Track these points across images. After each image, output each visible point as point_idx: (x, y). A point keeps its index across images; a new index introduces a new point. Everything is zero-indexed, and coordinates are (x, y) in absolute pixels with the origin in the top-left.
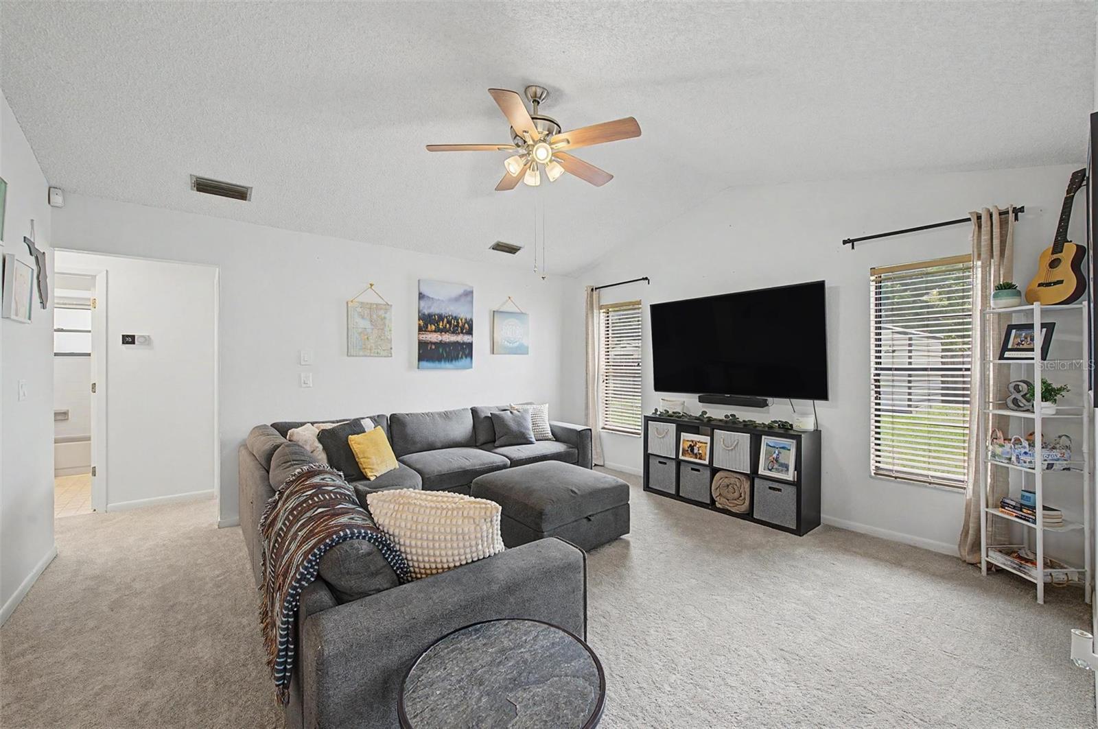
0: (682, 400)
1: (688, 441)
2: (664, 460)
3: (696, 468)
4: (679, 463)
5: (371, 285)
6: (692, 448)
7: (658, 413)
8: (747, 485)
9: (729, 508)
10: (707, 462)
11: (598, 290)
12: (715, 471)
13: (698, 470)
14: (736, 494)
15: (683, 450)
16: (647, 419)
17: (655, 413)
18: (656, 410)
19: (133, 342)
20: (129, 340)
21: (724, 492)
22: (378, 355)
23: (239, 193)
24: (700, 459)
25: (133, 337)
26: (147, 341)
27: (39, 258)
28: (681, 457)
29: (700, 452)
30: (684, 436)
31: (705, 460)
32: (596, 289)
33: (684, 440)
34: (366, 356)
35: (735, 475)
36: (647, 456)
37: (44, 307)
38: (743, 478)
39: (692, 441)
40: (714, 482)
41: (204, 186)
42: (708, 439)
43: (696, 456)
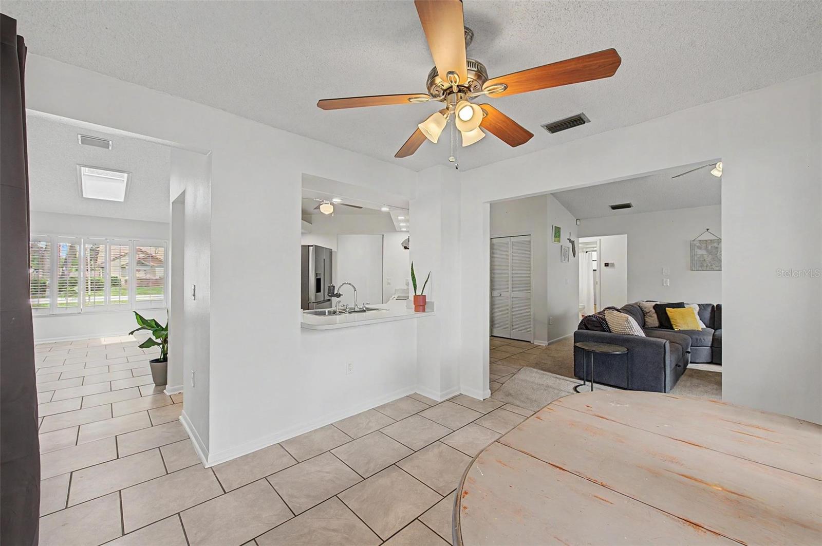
5: (708, 230)
19: (608, 266)
20: (607, 265)
22: (713, 270)
23: (628, 206)
25: (608, 264)
26: (613, 265)
27: (573, 243)
34: (703, 270)
37: (574, 257)
41: (614, 208)
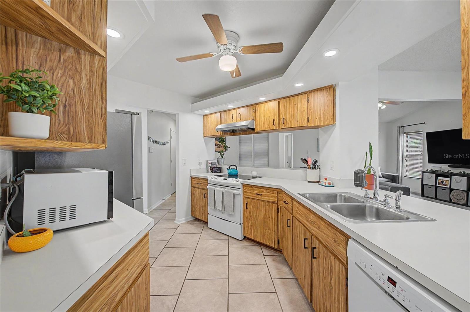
0: (441, 166)
1: (441, 180)
2: (430, 186)
3: (444, 189)
4: (436, 188)
6: (442, 182)
7: (428, 170)
8: (466, 195)
9: (458, 202)
10: (449, 187)
11: (403, 127)
12: (451, 190)
13: (445, 190)
14: (461, 198)
15: (439, 183)
16: (423, 172)
17: (427, 171)
18: (428, 169)
21: (456, 197)
24: (446, 186)
28: (437, 185)
29: (446, 183)
30: (439, 178)
31: (448, 186)
32: (402, 127)
33: (439, 180)
35: (461, 191)
36: (423, 185)
38: (464, 192)
39: (443, 180)
40: (451, 194)
42: (449, 179)
43: (444, 185)
